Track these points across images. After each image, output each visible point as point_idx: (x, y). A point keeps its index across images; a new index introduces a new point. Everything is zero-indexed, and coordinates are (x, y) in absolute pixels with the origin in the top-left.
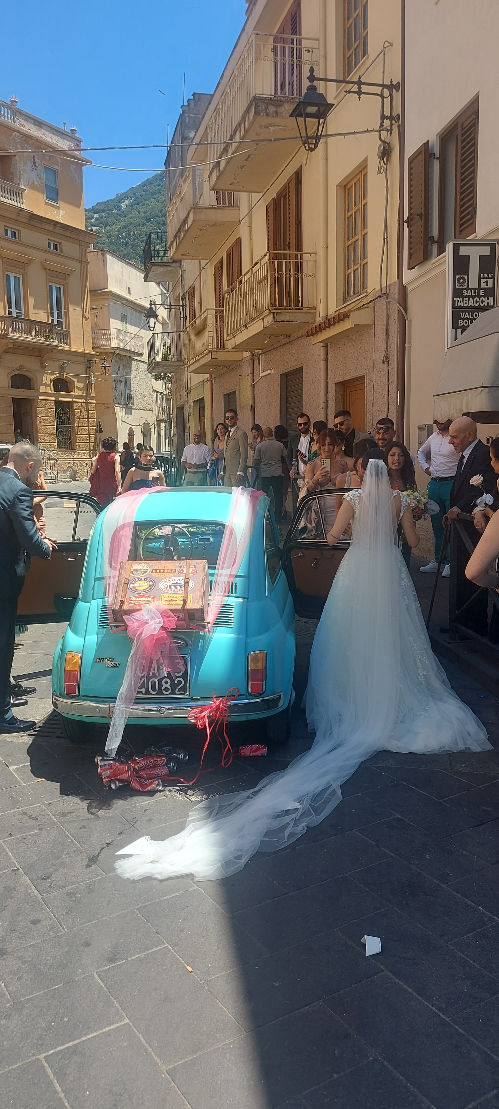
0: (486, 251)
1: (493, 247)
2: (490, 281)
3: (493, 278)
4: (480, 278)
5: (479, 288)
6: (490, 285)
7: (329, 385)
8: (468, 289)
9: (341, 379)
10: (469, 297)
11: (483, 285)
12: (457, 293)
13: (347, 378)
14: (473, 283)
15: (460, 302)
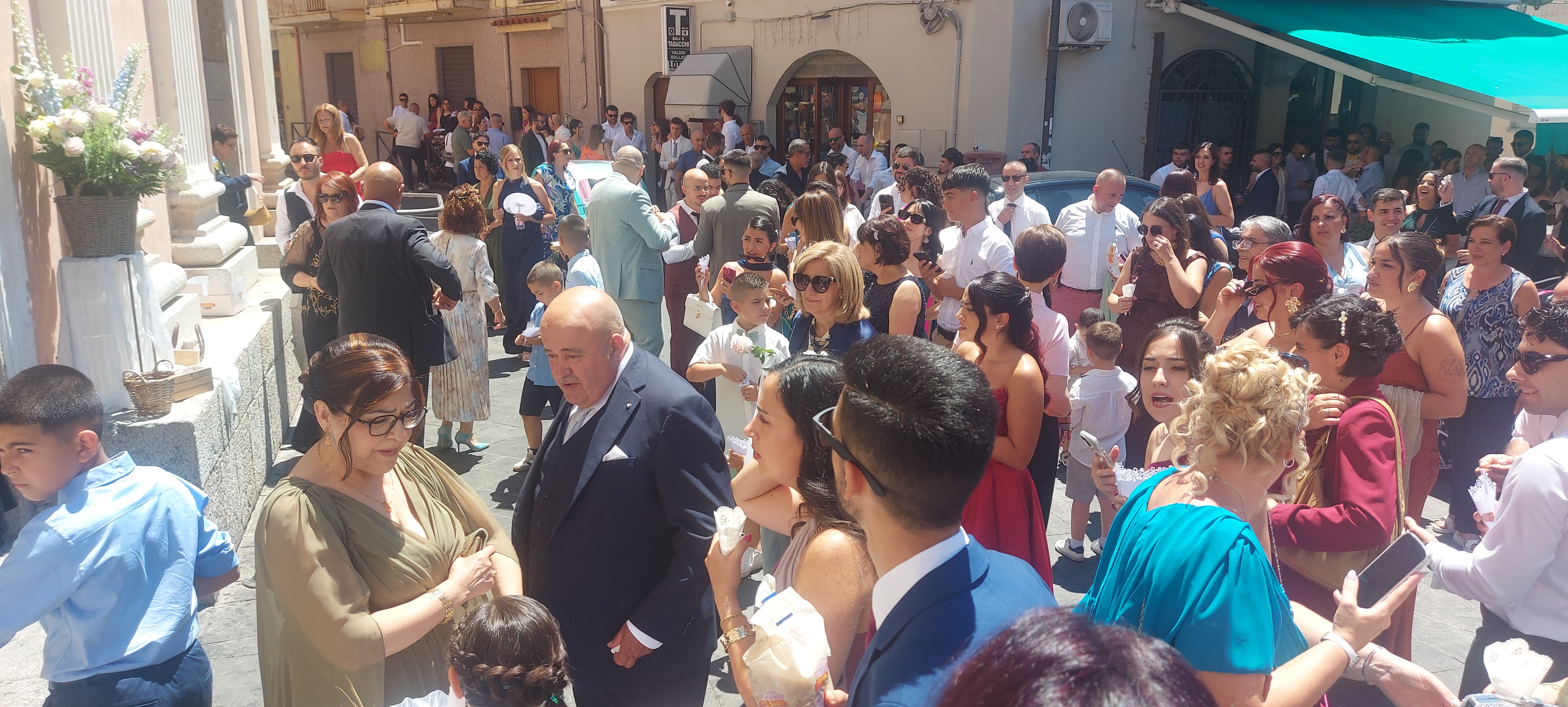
0: (684, 13)
1: (687, 10)
2: (687, 31)
3: (689, 30)
4: (681, 30)
5: (681, 36)
6: (687, 35)
7: (512, 68)
8: (675, 36)
9: (527, 66)
10: (676, 41)
11: (683, 34)
12: (669, 38)
13: (535, 66)
14: (678, 33)
15: (673, 44)
